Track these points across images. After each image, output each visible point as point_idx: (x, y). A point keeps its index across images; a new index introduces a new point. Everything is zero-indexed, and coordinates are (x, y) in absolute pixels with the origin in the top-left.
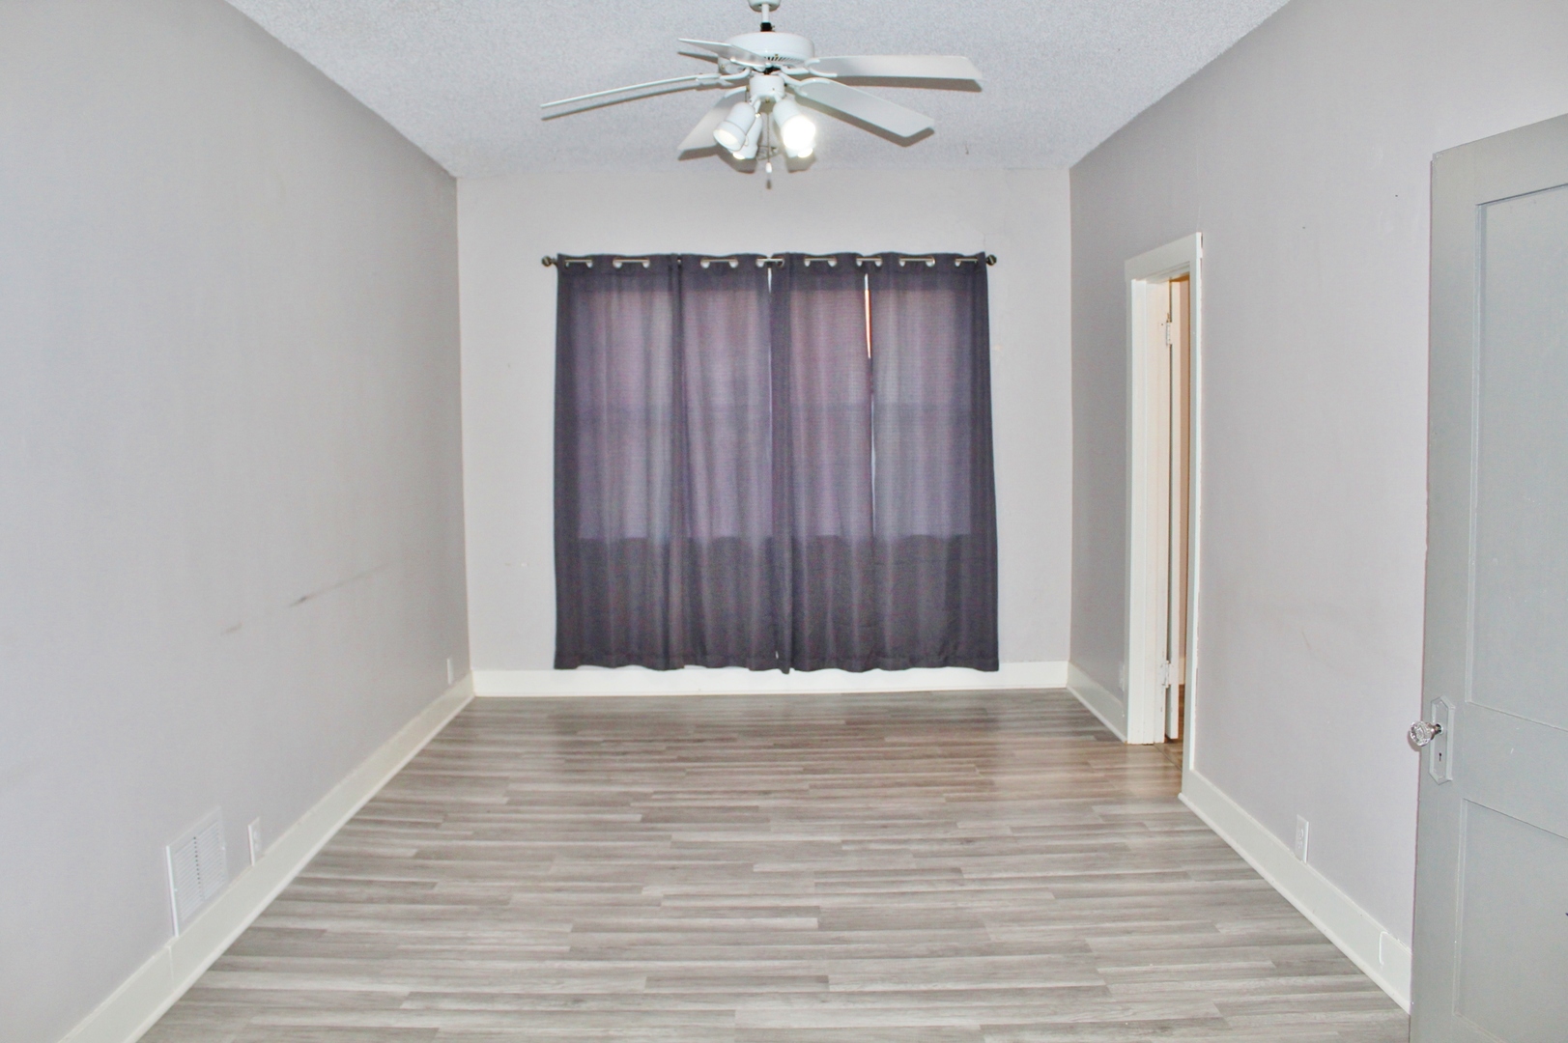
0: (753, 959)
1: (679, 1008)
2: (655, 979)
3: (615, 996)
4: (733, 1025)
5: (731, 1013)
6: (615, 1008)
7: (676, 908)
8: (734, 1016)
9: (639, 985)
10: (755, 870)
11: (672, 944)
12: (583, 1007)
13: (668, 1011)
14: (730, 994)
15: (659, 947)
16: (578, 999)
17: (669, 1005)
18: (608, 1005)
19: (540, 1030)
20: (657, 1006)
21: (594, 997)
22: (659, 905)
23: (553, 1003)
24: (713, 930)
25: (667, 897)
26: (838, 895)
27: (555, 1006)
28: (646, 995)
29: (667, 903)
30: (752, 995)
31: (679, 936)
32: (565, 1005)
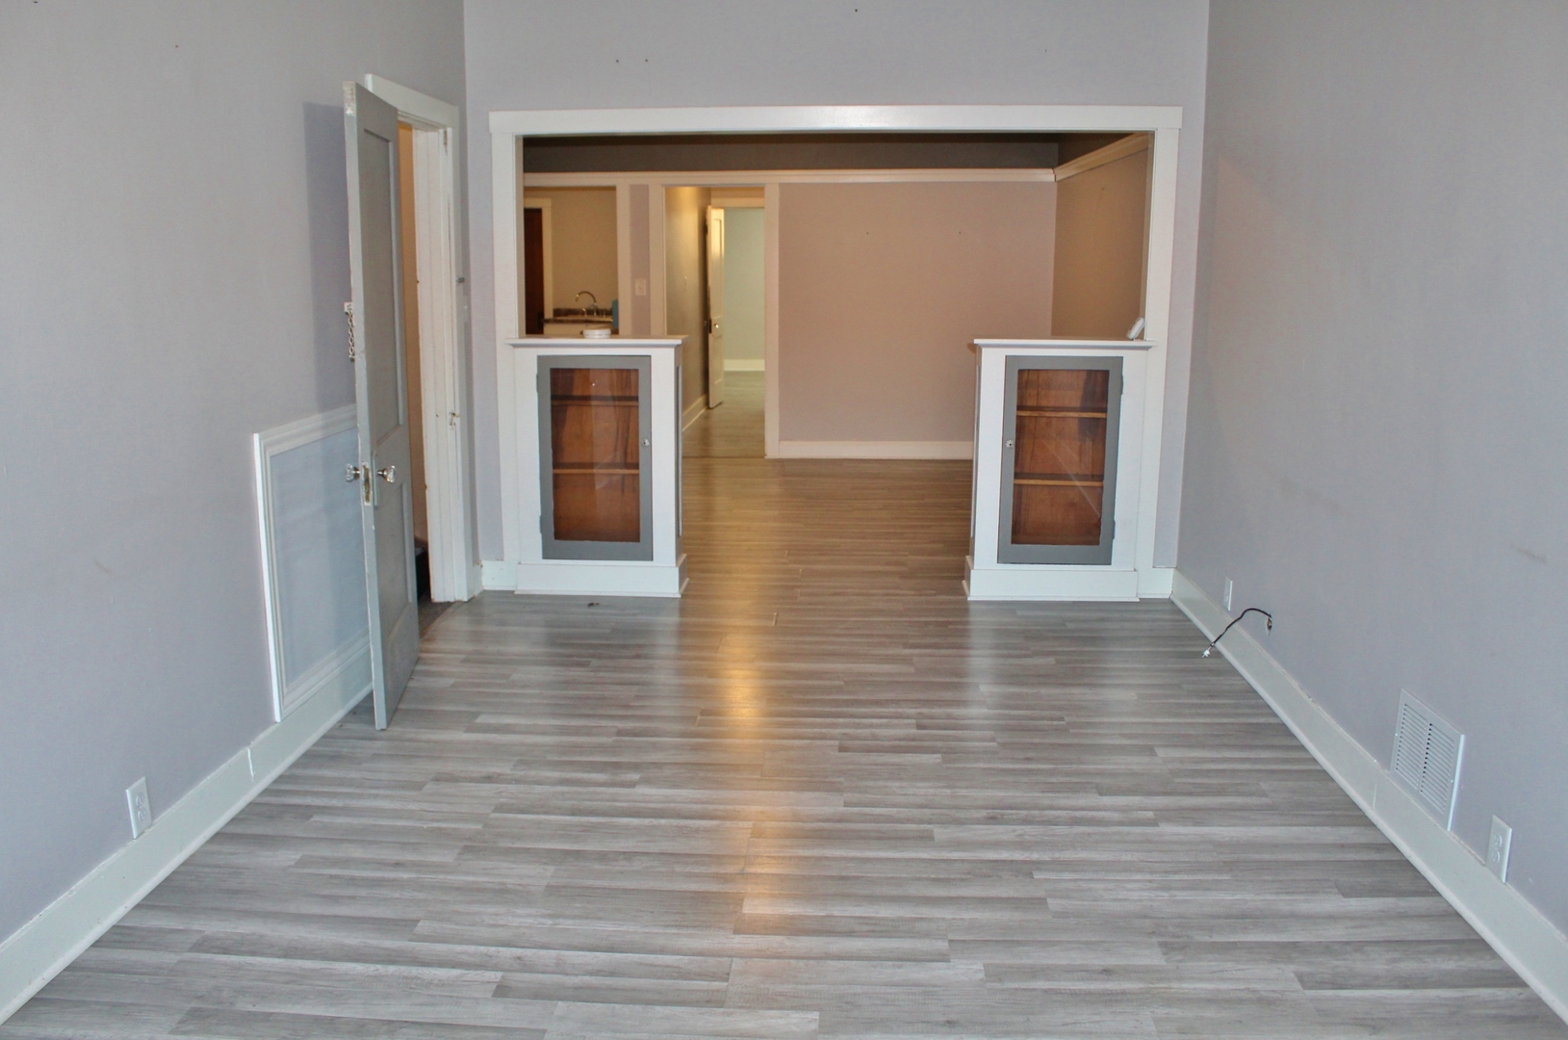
0: (827, 858)
1: (895, 810)
2: (926, 839)
3: (958, 822)
4: (845, 795)
5: (846, 805)
6: (954, 811)
7: (927, 935)
8: (845, 802)
9: (940, 833)
10: (816, 1015)
11: (919, 879)
12: (983, 813)
13: (906, 807)
14: (850, 821)
15: (933, 876)
16: (993, 820)
17: (904, 812)
18: (962, 815)
19: (1010, 794)
20: (915, 812)
21: (978, 822)
22: (951, 941)
23: (1015, 817)
24: (871, 899)
25: (943, 958)
26: (700, 954)
27: (1012, 814)
28: (930, 823)
29: (942, 945)
30: (828, 820)
31: (913, 890)
32: (1002, 815)
